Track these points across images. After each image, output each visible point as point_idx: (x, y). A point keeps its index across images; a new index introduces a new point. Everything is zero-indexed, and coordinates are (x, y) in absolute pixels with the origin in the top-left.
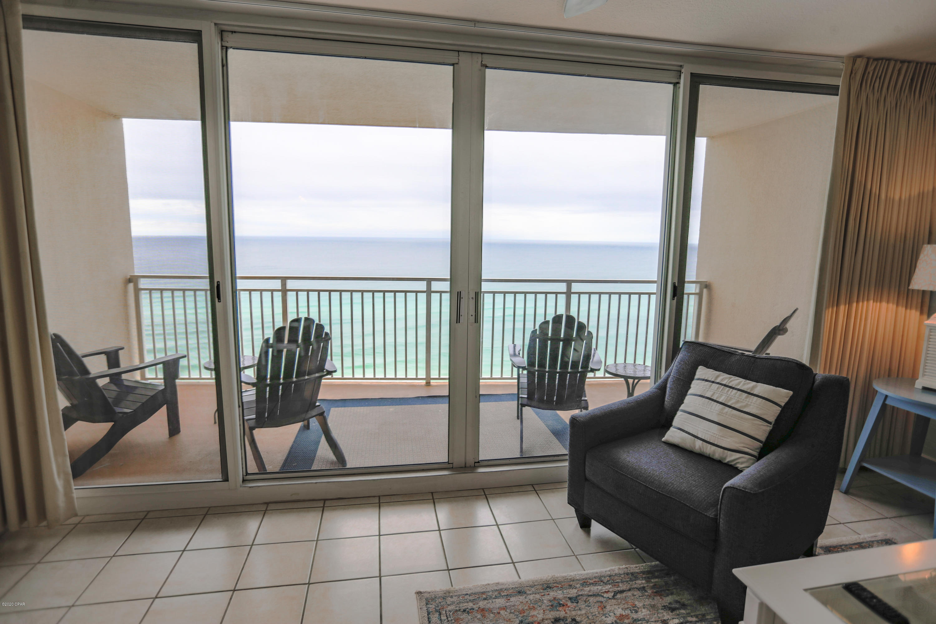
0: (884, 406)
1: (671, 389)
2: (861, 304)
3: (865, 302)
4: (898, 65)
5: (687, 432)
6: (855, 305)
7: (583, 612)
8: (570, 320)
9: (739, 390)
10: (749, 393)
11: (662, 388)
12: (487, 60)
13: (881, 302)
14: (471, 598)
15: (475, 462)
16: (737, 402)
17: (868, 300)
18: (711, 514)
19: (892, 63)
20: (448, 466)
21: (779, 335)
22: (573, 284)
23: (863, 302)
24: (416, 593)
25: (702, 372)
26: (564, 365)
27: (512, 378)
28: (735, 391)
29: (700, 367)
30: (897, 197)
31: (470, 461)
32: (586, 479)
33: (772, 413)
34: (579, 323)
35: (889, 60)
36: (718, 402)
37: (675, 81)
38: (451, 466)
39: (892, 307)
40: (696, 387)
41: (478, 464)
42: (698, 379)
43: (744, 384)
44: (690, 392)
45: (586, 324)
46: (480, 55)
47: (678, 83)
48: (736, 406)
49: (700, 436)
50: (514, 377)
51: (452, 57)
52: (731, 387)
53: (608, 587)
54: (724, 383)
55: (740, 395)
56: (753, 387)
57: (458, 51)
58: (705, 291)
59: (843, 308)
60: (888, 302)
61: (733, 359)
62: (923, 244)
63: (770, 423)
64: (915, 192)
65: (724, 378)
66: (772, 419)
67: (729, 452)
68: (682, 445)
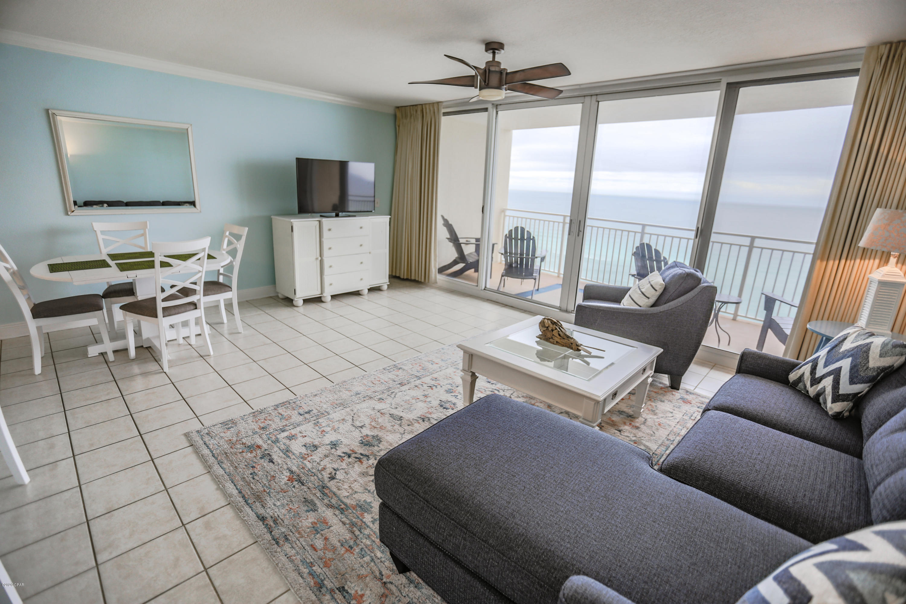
20: (560, 309)
22: (646, 227)
31: (570, 309)
46: (597, 96)
57: (585, 96)
62: (877, 207)
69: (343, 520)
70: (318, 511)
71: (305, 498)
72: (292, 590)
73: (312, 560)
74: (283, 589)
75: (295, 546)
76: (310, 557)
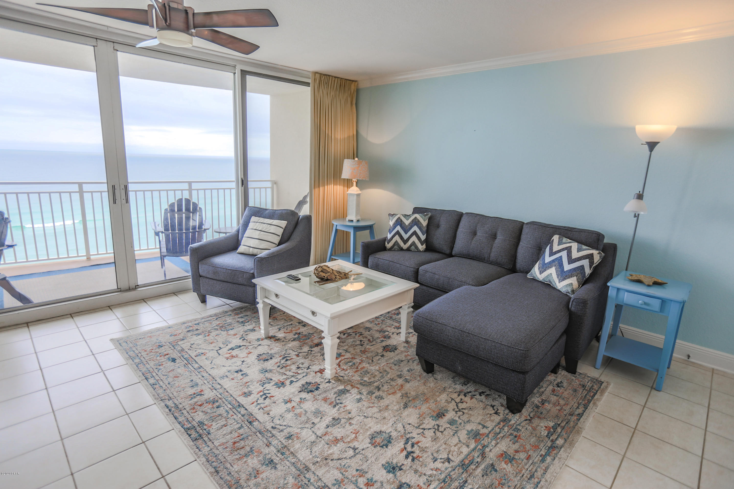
0: (336, 230)
1: (241, 230)
2: (328, 186)
3: (330, 186)
4: (333, 79)
5: (246, 246)
6: (326, 187)
7: (202, 326)
8: (188, 201)
9: (267, 224)
10: (271, 224)
11: (238, 231)
12: (117, 46)
13: (337, 185)
14: (144, 334)
15: (136, 286)
16: (266, 229)
17: (331, 185)
18: (252, 272)
19: (331, 77)
20: (119, 290)
21: (305, 204)
22: (192, 184)
23: (329, 185)
24: (110, 340)
25: (253, 219)
26: (187, 229)
27: (156, 248)
28: (265, 224)
29: (253, 217)
30: (339, 138)
31: (132, 285)
32: (200, 276)
33: (280, 231)
34: (193, 203)
35: (329, 76)
36: (258, 230)
37: (234, 72)
38: (120, 290)
39: (342, 187)
40: (251, 225)
41: (137, 287)
42: (251, 222)
43: (270, 221)
44: (248, 228)
45: (197, 203)
46: (112, 43)
47: (235, 73)
48: (266, 231)
49: (251, 246)
50: (157, 247)
51: (94, 42)
52: (264, 223)
53: (214, 317)
54: (261, 222)
55: (267, 226)
56: (272, 222)
57: (97, 39)
58: (275, 186)
59: (321, 188)
60: (340, 185)
61: (267, 211)
62: (344, 159)
63: (279, 236)
64: (346, 136)
65: (262, 220)
66: (280, 234)
67: (263, 250)
68: (245, 252)
69: (494, 445)
70: (493, 463)
71: (483, 476)
72: (566, 462)
73: (539, 456)
74: (568, 468)
75: (534, 470)
76: (537, 458)
